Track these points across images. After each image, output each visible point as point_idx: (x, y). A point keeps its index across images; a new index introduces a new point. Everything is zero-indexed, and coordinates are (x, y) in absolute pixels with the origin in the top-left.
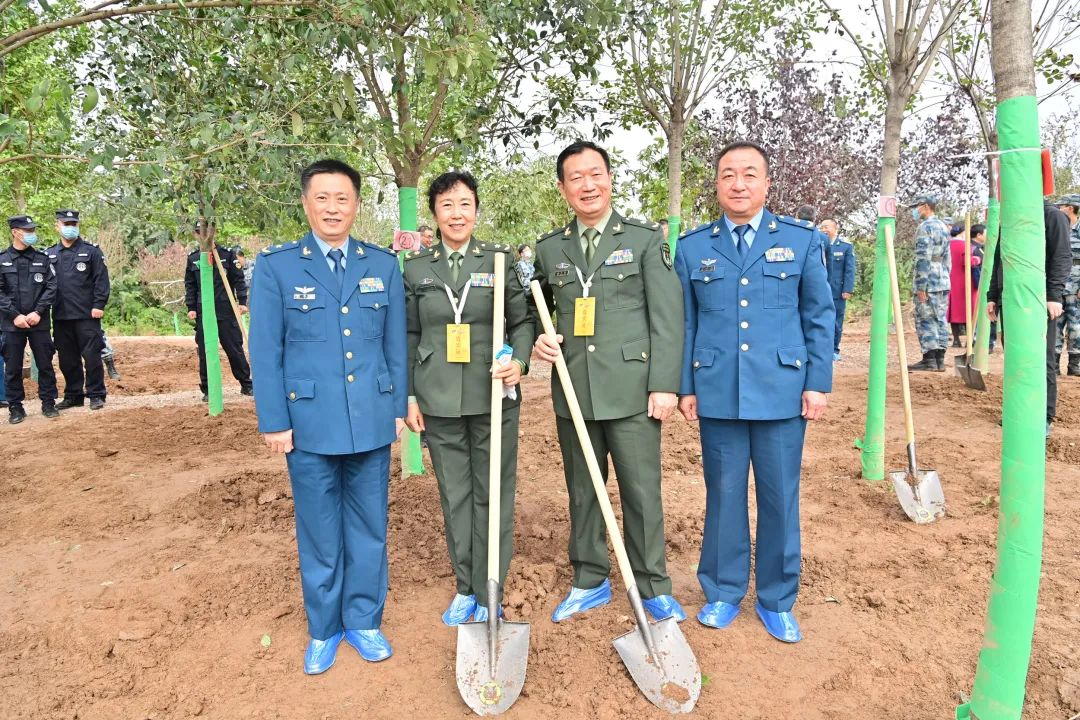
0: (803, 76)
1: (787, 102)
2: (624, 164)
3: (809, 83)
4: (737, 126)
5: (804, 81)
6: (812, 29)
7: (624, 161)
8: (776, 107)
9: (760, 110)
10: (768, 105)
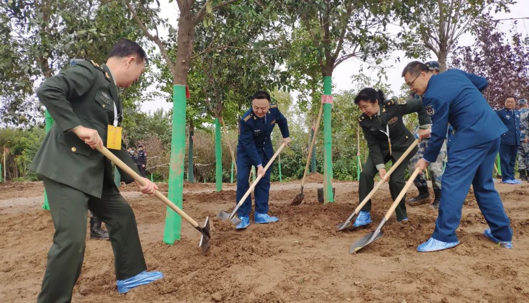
0: (497, 37)
1: (487, 52)
2: (391, 93)
3: (500, 41)
4: (460, 67)
5: (497, 40)
6: (510, 3)
7: (391, 92)
8: (482, 55)
9: (473, 58)
10: (478, 55)
